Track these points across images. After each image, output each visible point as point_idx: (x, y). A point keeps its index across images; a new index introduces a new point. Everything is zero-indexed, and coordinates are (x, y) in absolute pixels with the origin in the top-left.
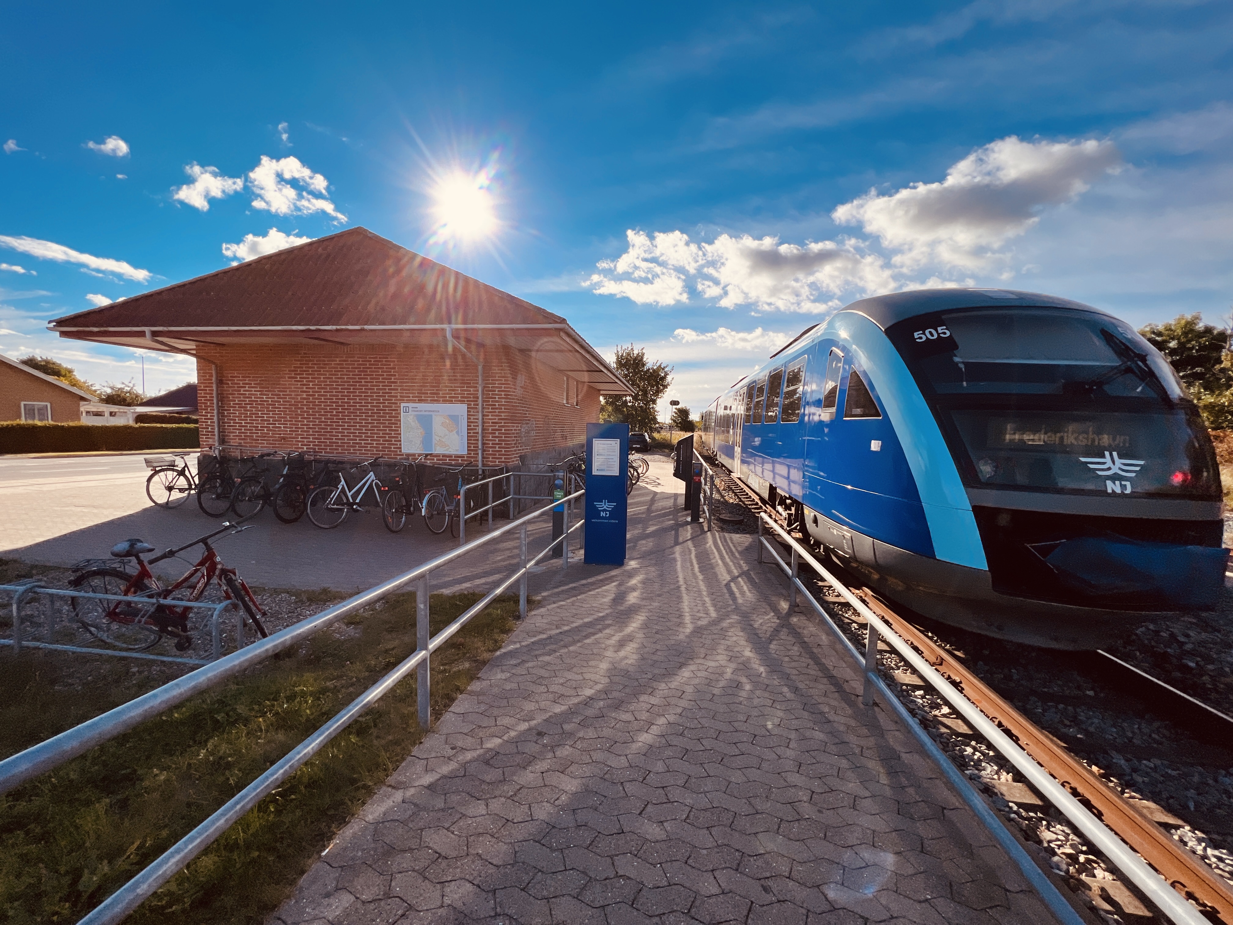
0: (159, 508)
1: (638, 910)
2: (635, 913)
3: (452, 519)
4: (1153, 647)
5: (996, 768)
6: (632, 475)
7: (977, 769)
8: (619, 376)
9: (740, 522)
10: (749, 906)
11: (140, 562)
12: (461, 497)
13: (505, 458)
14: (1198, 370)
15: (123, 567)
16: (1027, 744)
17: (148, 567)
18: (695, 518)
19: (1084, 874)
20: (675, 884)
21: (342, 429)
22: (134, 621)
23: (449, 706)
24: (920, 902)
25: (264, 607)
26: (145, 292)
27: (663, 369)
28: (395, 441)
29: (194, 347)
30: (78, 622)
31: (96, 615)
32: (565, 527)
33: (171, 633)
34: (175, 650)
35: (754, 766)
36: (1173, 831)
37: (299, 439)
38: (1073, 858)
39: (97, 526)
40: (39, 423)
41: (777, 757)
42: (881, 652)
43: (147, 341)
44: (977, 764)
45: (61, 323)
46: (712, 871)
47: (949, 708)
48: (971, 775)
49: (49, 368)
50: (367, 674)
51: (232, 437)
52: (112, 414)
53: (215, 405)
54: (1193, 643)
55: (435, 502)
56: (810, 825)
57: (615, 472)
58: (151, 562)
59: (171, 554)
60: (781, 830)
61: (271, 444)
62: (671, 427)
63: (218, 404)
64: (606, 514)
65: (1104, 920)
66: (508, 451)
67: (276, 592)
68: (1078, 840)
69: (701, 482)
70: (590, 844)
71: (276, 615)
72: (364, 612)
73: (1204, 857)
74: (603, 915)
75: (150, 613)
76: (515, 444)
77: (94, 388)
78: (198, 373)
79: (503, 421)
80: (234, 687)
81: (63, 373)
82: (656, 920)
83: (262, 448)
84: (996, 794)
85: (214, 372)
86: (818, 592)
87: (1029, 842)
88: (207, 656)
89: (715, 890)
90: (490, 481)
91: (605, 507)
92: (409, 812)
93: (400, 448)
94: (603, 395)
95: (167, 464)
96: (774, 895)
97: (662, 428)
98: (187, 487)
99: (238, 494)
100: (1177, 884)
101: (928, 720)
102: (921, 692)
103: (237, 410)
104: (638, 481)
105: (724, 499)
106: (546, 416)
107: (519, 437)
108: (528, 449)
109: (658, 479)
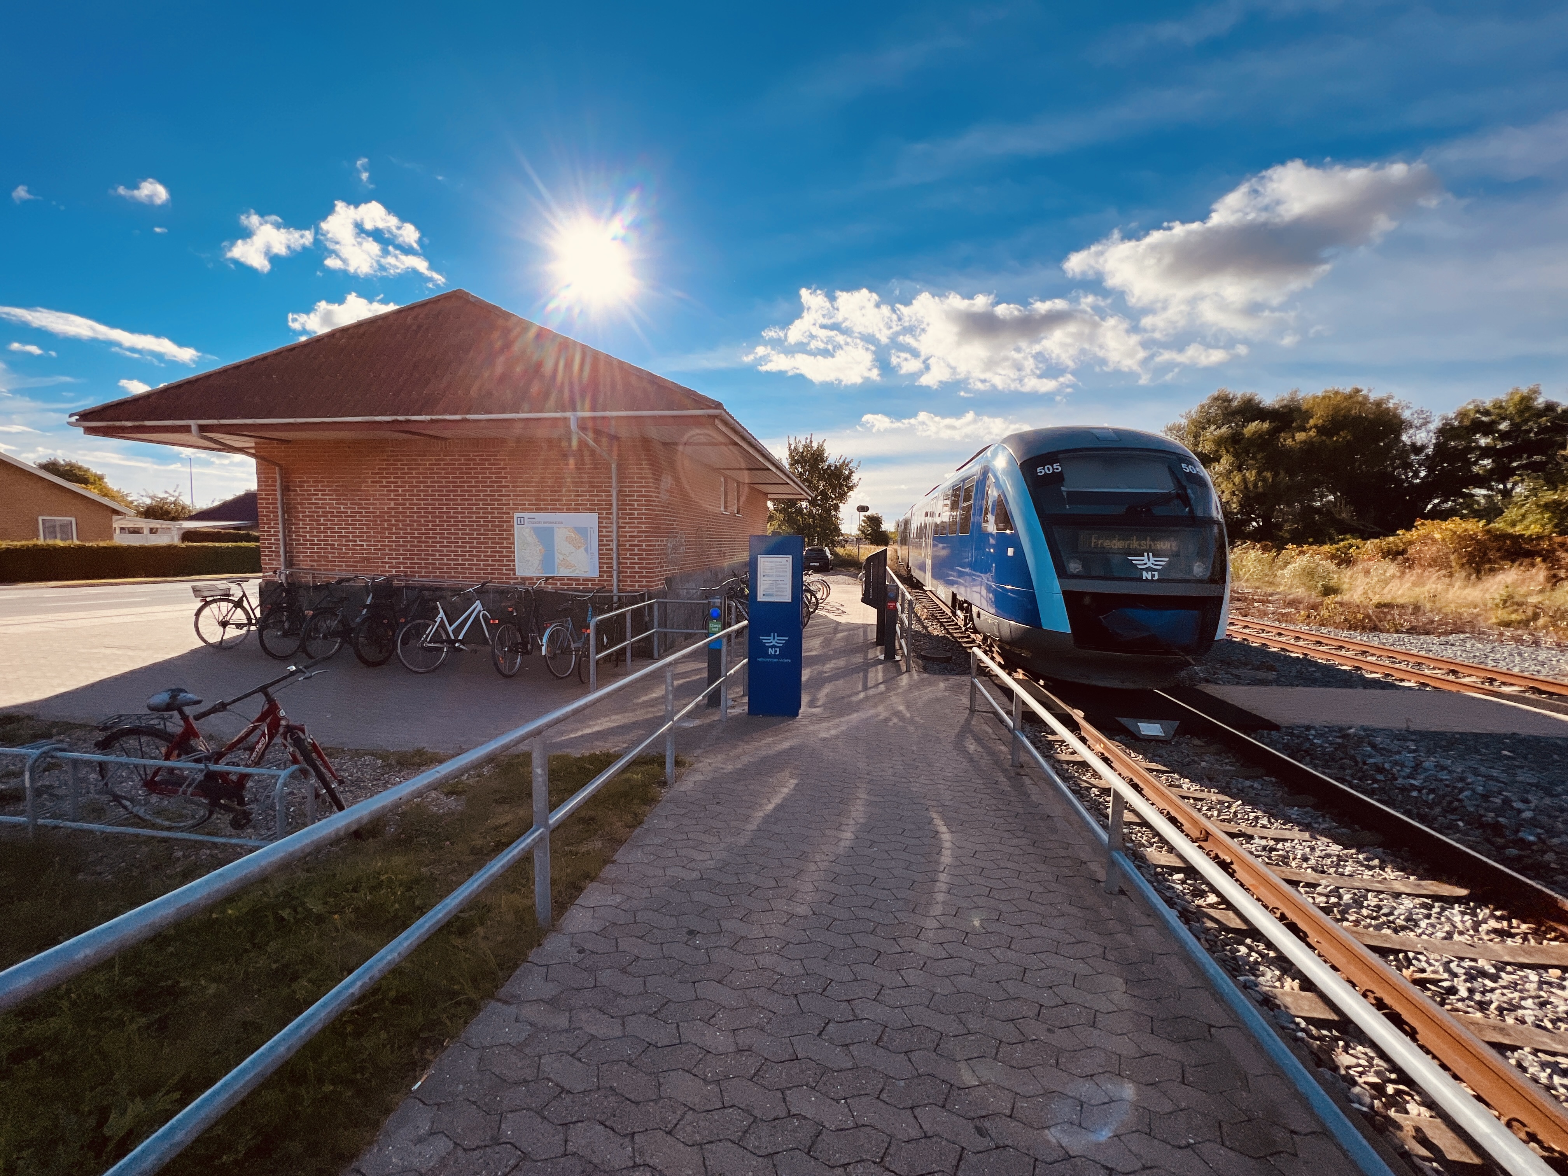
0: (212, 650)
1: (816, 1159)
2: (813, 1163)
3: (580, 659)
4: (1482, 816)
5: (1278, 973)
6: (810, 602)
7: (1254, 975)
8: (791, 475)
9: (948, 660)
10: (959, 1153)
11: (185, 718)
12: (591, 631)
13: (647, 582)
14: (1537, 458)
15: (162, 723)
16: (1318, 942)
17: (196, 724)
18: (890, 654)
19: (1393, 1109)
20: (863, 1125)
21: (440, 546)
22: (176, 792)
23: (576, 897)
24: (1180, 1148)
25: (342, 773)
26: (190, 376)
27: (847, 466)
28: (507, 561)
29: (253, 445)
30: (107, 793)
31: (131, 786)
32: (723, 668)
33: (222, 807)
34: (229, 828)
35: (966, 972)
36: (1509, 1053)
37: (387, 560)
38: (1378, 1089)
39: (132, 672)
40: (60, 543)
41: (996, 961)
42: (1129, 824)
43: (193, 437)
44: (1254, 969)
45: (85, 416)
46: (912, 1108)
47: (1217, 896)
48: (1245, 982)
49: (73, 473)
50: (472, 858)
51: (302, 558)
52: (152, 531)
53: (280, 519)
54: (1533, 810)
55: (558, 637)
56: (1037, 1048)
57: (787, 598)
58: (197, 718)
59: (223, 706)
60: (1000, 1055)
61: (351, 566)
62: (859, 540)
63: (283, 516)
64: (776, 651)
65: (1418, 1170)
66: (651, 573)
67: (357, 754)
68: (1385, 1065)
69: (896, 610)
70: (755, 1075)
71: (358, 784)
72: (468, 778)
73: (1549, 1088)
74: (771, 1166)
75: (197, 782)
76: (660, 563)
77: (129, 499)
78: (258, 478)
79: (644, 535)
80: (302, 875)
81: (92, 480)
82: (839, 1171)
83: (340, 572)
84: (1279, 1007)
85: (277, 476)
86: (1048, 748)
87: (1320, 1069)
88: (271, 835)
89: (914, 1133)
90: (628, 611)
91: (774, 642)
92: (525, 1035)
93: (514, 570)
94: (772, 500)
95: (220, 593)
96: (992, 1139)
97: (847, 541)
98: (246, 622)
99: (311, 630)
100: (1515, 1123)
101: (1190, 912)
102: (1181, 876)
103: (308, 524)
104: (816, 609)
105: (927, 630)
106: (699, 527)
107: (664, 554)
108: (676, 570)
109: (842, 605)
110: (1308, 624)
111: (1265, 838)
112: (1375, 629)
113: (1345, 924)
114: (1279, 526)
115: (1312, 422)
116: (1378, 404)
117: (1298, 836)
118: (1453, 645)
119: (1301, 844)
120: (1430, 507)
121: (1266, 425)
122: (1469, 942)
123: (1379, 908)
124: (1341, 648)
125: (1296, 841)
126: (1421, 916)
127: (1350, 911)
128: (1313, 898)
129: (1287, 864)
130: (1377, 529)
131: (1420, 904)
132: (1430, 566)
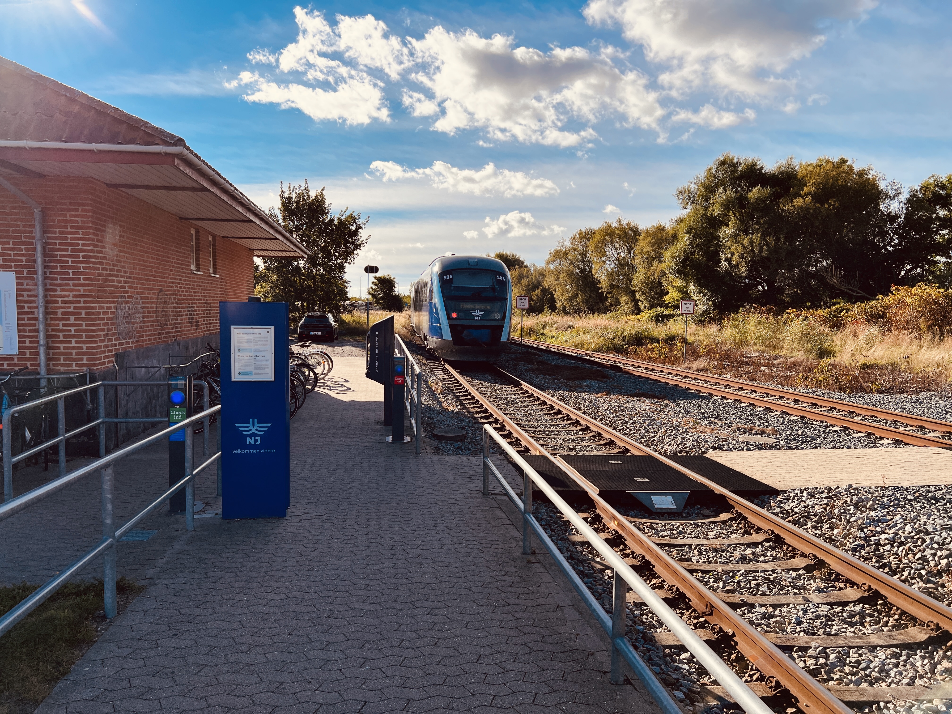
6: (307, 378)
9: (461, 439)
12: (5, 426)
13: (88, 360)
18: (399, 435)
27: (354, 220)
32: (188, 465)
57: (268, 375)
62: (368, 306)
64: (256, 441)
66: (93, 348)
76: (107, 335)
79: (82, 300)
90: (60, 398)
91: (253, 430)
94: (262, 257)
97: (354, 306)
101: (695, 692)
104: (315, 386)
105: (441, 406)
106: (161, 290)
107: (113, 324)
108: (129, 345)
109: (347, 381)
110: (806, 387)
111: (764, 605)
112: (861, 389)
113: (831, 683)
114: (780, 290)
115: (806, 189)
116: (861, 174)
117: (793, 600)
118: (921, 402)
119: (795, 609)
120: (903, 273)
121: (767, 191)
122: (926, 685)
123: (858, 662)
124: (833, 409)
125: (791, 606)
126: (891, 666)
127: (835, 671)
128: (805, 662)
129: (784, 630)
130: (862, 293)
131: (890, 654)
132: (904, 328)
